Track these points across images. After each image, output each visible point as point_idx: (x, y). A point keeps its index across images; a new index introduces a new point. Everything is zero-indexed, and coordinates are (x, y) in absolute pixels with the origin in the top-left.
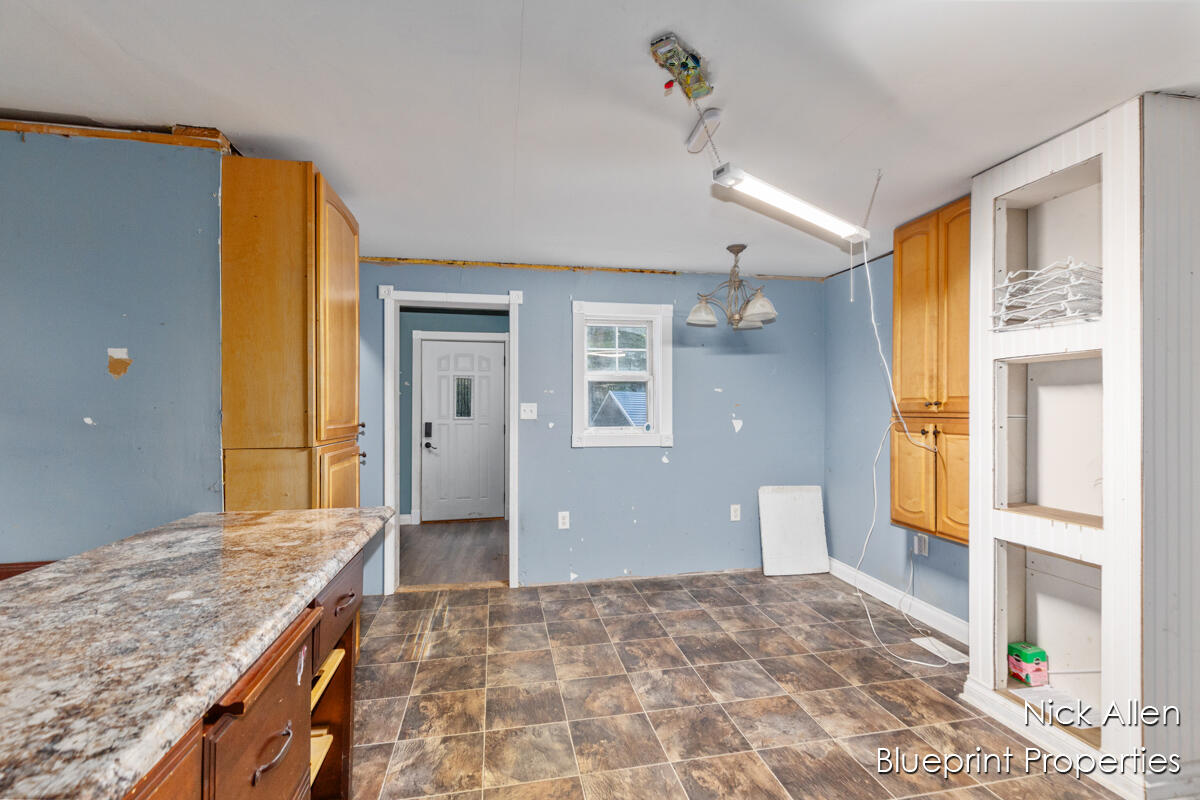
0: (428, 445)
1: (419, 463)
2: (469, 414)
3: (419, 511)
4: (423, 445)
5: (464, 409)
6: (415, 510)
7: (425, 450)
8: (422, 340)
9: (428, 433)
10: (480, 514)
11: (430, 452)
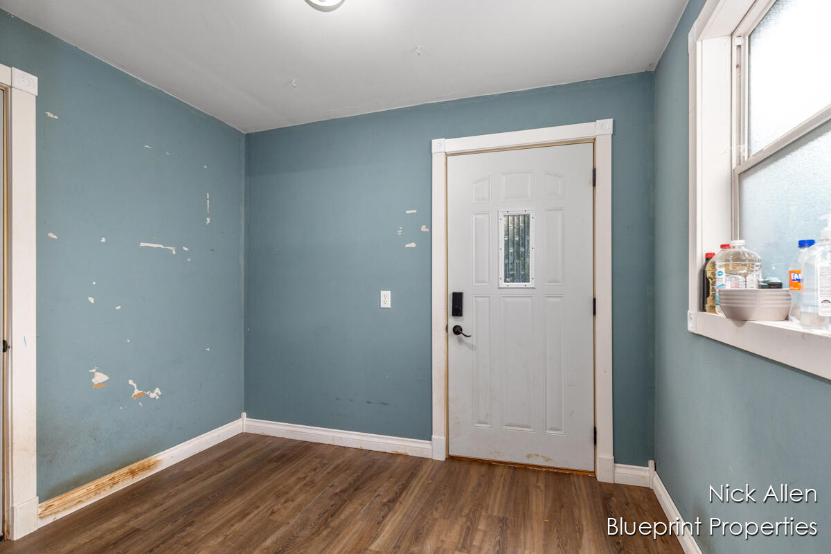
0: (457, 330)
1: (443, 356)
2: (525, 278)
3: (443, 438)
4: (450, 329)
5: (517, 268)
6: (438, 436)
7: (453, 338)
8: (447, 155)
9: (457, 310)
10: (548, 460)
11: (460, 341)
